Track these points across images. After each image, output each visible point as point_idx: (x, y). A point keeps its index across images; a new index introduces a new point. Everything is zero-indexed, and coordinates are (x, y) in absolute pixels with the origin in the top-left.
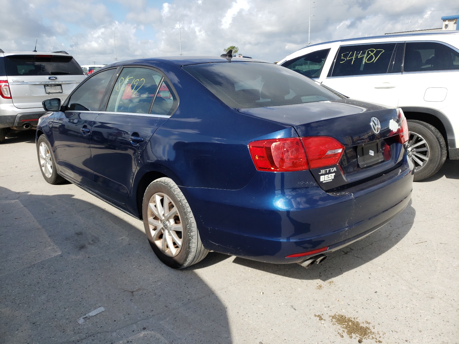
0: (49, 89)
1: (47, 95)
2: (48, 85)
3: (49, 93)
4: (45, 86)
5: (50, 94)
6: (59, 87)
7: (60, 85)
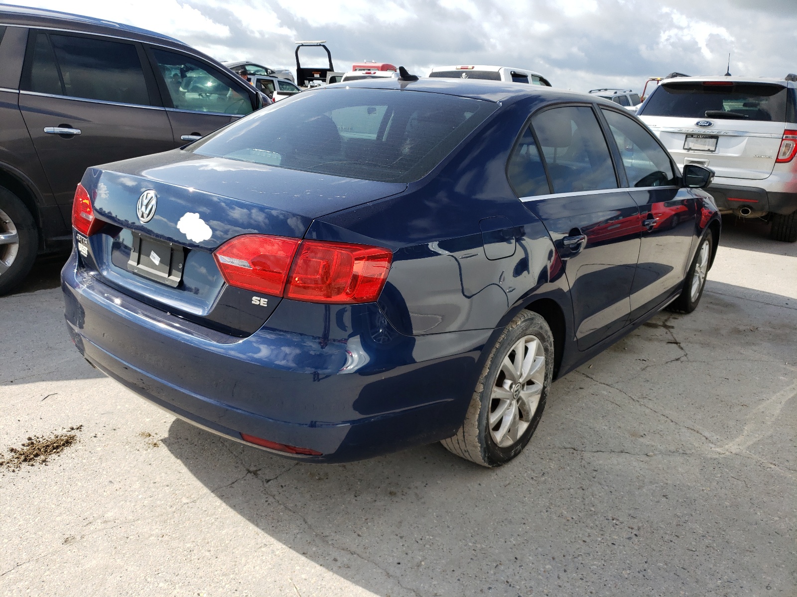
0: (692, 143)
1: (685, 152)
2: (692, 135)
3: (689, 149)
4: (689, 136)
5: (690, 151)
6: (714, 140)
7: (716, 137)
